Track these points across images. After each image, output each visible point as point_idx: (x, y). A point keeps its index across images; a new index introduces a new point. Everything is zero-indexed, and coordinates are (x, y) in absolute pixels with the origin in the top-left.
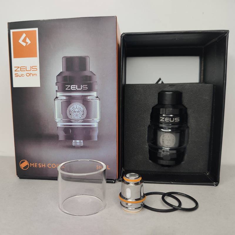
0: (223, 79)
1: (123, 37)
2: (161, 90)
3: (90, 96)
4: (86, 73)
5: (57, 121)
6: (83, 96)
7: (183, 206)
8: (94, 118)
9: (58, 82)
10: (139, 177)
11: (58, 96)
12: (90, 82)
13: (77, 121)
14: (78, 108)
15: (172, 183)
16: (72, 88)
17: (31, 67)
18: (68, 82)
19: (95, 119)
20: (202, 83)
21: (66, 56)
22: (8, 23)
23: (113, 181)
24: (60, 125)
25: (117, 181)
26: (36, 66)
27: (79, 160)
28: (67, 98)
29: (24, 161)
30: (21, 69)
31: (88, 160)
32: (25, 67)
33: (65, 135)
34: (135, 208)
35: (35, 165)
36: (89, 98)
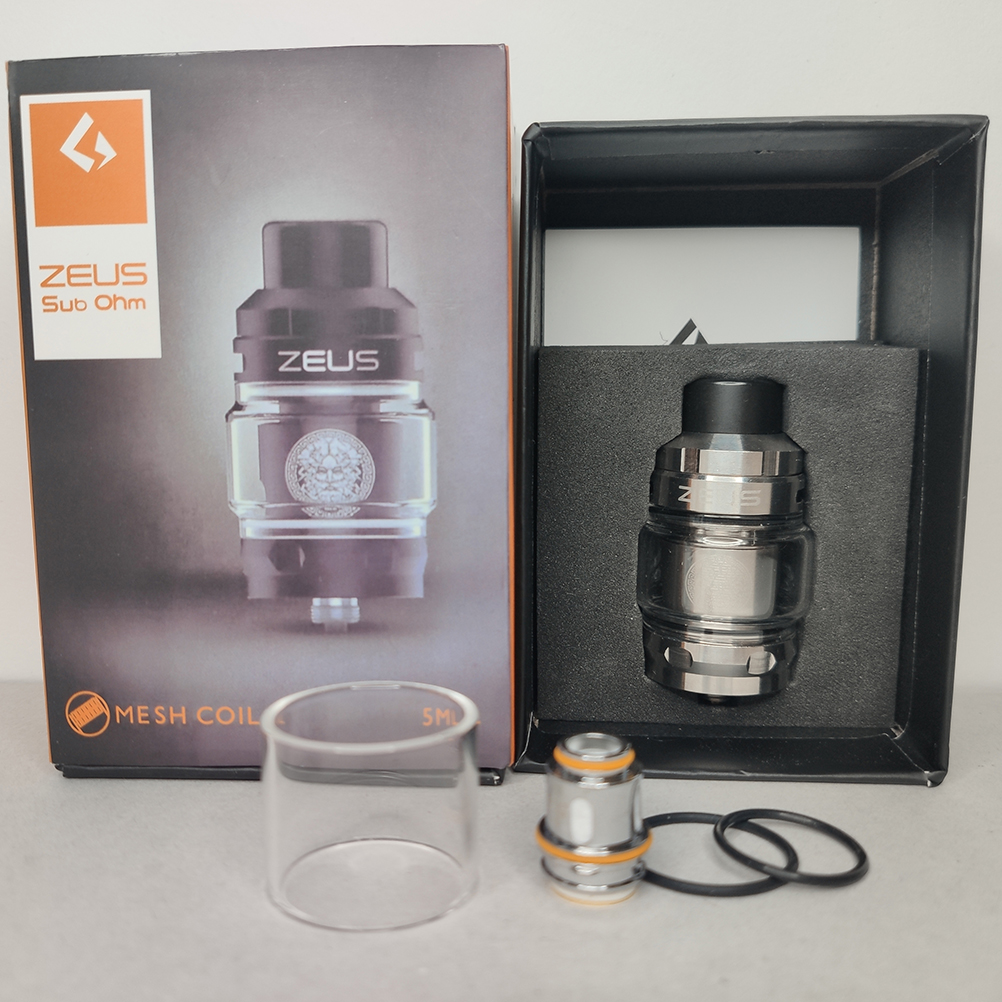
1: (534, 142)
3: (389, 397)
4: (373, 297)
5: (239, 512)
6: (356, 399)
8: (408, 498)
9: (243, 338)
10: (623, 750)
11: (243, 399)
12: (390, 337)
13: (331, 510)
14: (334, 452)
15: (748, 775)
16: (309, 365)
17: (120, 270)
18: (291, 336)
19: (414, 503)
21: (280, 218)
22: (11, 65)
23: (492, 774)
24: (254, 527)
25: (509, 775)
26: (144, 265)
28: (286, 408)
29: (88, 697)
30: (70, 276)
32: (89, 266)
33: (279, 573)
34: (611, 886)
35: (139, 714)
36: (384, 407)
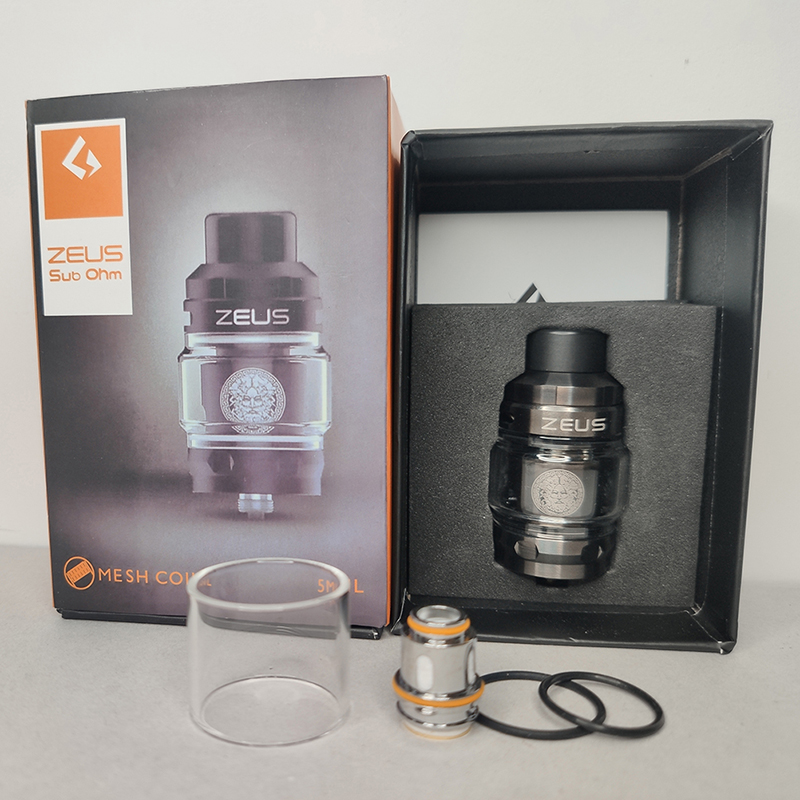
0: (750, 288)
1: (410, 145)
2: (535, 326)
3: (297, 344)
4: (286, 269)
5: (187, 428)
6: (272, 345)
7: (612, 721)
8: (310, 420)
9: (191, 300)
10: (460, 620)
11: (191, 345)
12: (298, 299)
13: (252, 428)
14: (256, 385)
15: (576, 641)
16: (238, 320)
17: (104, 250)
18: (225, 299)
19: (314, 424)
20: (678, 302)
21: (218, 211)
22: (28, 102)
23: (372, 631)
24: (195, 441)
25: (386, 633)
26: (120, 247)
27: (260, 560)
28: (221, 352)
29: (80, 561)
30: (68, 255)
31: (290, 561)
32: (82, 248)
33: (215, 474)
34: (448, 725)
35: (114, 575)
36: (292, 351)
